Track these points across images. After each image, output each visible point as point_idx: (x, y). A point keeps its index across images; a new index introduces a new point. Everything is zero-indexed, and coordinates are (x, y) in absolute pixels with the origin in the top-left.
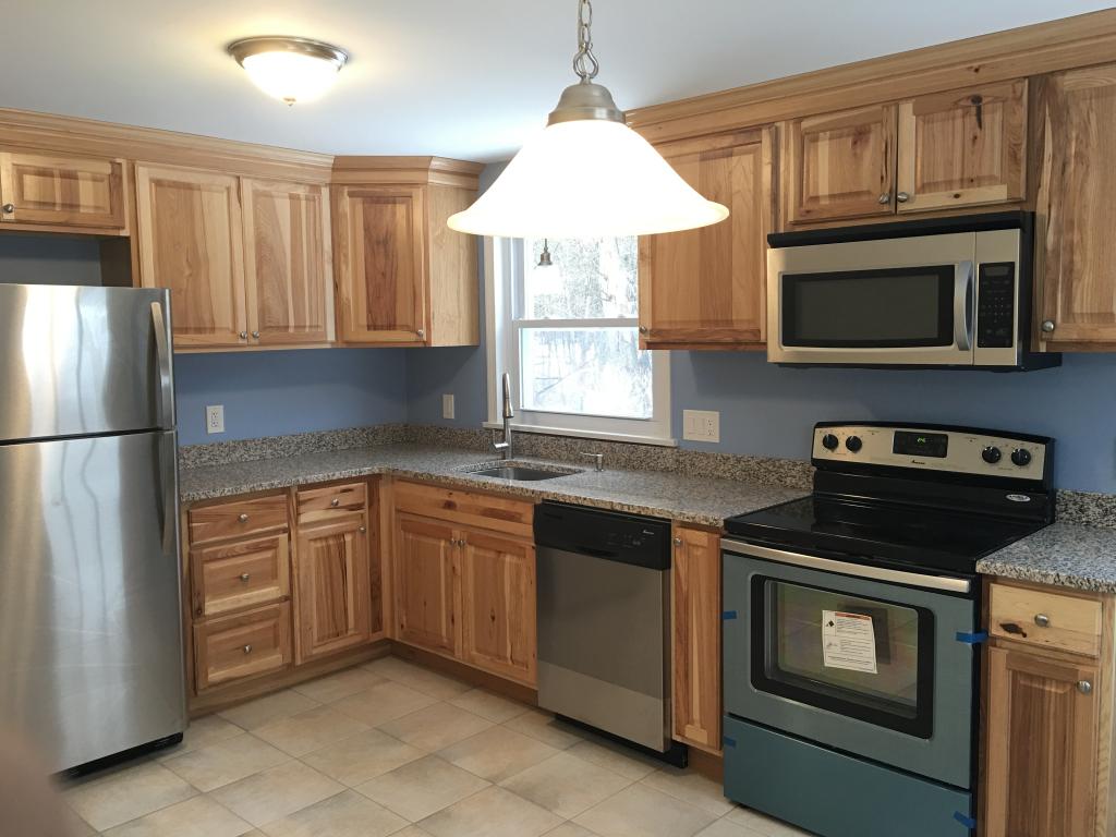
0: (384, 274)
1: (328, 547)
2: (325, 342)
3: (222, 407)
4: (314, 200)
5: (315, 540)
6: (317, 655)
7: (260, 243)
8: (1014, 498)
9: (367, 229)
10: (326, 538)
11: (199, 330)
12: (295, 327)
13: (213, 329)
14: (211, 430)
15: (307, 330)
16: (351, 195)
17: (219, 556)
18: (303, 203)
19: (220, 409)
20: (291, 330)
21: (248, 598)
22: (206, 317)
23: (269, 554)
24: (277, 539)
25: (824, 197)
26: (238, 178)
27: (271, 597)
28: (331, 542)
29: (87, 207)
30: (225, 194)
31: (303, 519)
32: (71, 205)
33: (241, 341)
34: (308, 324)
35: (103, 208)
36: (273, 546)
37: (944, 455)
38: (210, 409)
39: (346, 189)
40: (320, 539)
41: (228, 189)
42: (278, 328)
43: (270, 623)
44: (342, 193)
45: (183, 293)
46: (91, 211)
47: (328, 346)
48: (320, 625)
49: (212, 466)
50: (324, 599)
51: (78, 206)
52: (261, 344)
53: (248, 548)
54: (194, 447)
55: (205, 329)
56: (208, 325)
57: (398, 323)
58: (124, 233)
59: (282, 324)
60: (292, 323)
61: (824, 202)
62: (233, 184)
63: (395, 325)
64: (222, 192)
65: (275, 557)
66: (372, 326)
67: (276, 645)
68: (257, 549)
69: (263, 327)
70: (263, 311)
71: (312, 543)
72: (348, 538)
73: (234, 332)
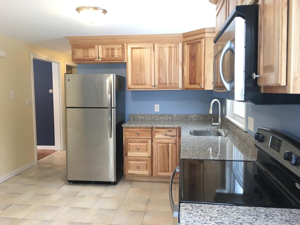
0: (193, 67)
1: (164, 146)
2: (178, 88)
3: (159, 105)
4: (177, 47)
5: (160, 143)
6: (159, 175)
7: (160, 61)
9: (190, 54)
10: (163, 143)
11: (142, 84)
12: (169, 84)
13: (145, 84)
14: (155, 111)
15: (173, 85)
16: (187, 44)
17: (132, 142)
18: (173, 49)
19: (158, 105)
20: (168, 85)
21: (139, 154)
22: (143, 81)
23: (145, 144)
24: (148, 141)
26: (154, 44)
27: (145, 156)
28: (165, 145)
29: (116, 56)
30: (150, 49)
31: (156, 137)
32: (113, 56)
33: (152, 88)
34: (173, 83)
35: (120, 56)
36: (146, 142)
37: (279, 151)
38: (155, 105)
39: (186, 43)
40: (161, 143)
41: (151, 47)
42: (164, 84)
43: (146, 162)
44: (185, 44)
45: (138, 75)
46: (117, 57)
47: (180, 89)
48: (160, 167)
49: (154, 120)
50: (162, 160)
51: (114, 56)
52: (158, 88)
53: (139, 141)
54: (150, 114)
55: (143, 84)
56: (144, 83)
57: (196, 82)
58: (125, 61)
59: (165, 83)
60: (168, 82)
62: (152, 46)
63: (195, 83)
64: (149, 48)
65: (147, 146)
66: (190, 84)
67: (147, 169)
68: (142, 142)
69: (159, 84)
70: (159, 79)
71: (159, 144)
72: (170, 145)
73: (151, 85)
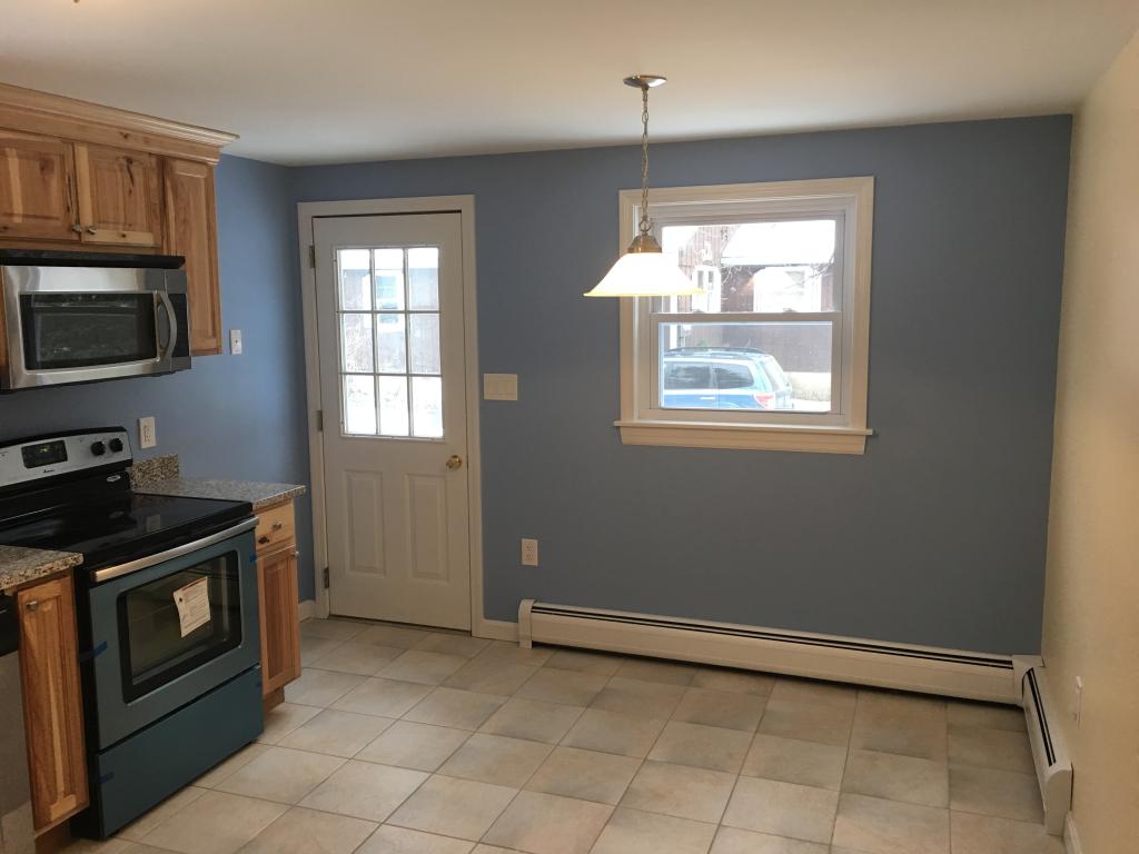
8: (110, 479)
25: (18, 215)
37: (65, 459)
61: (18, 220)
